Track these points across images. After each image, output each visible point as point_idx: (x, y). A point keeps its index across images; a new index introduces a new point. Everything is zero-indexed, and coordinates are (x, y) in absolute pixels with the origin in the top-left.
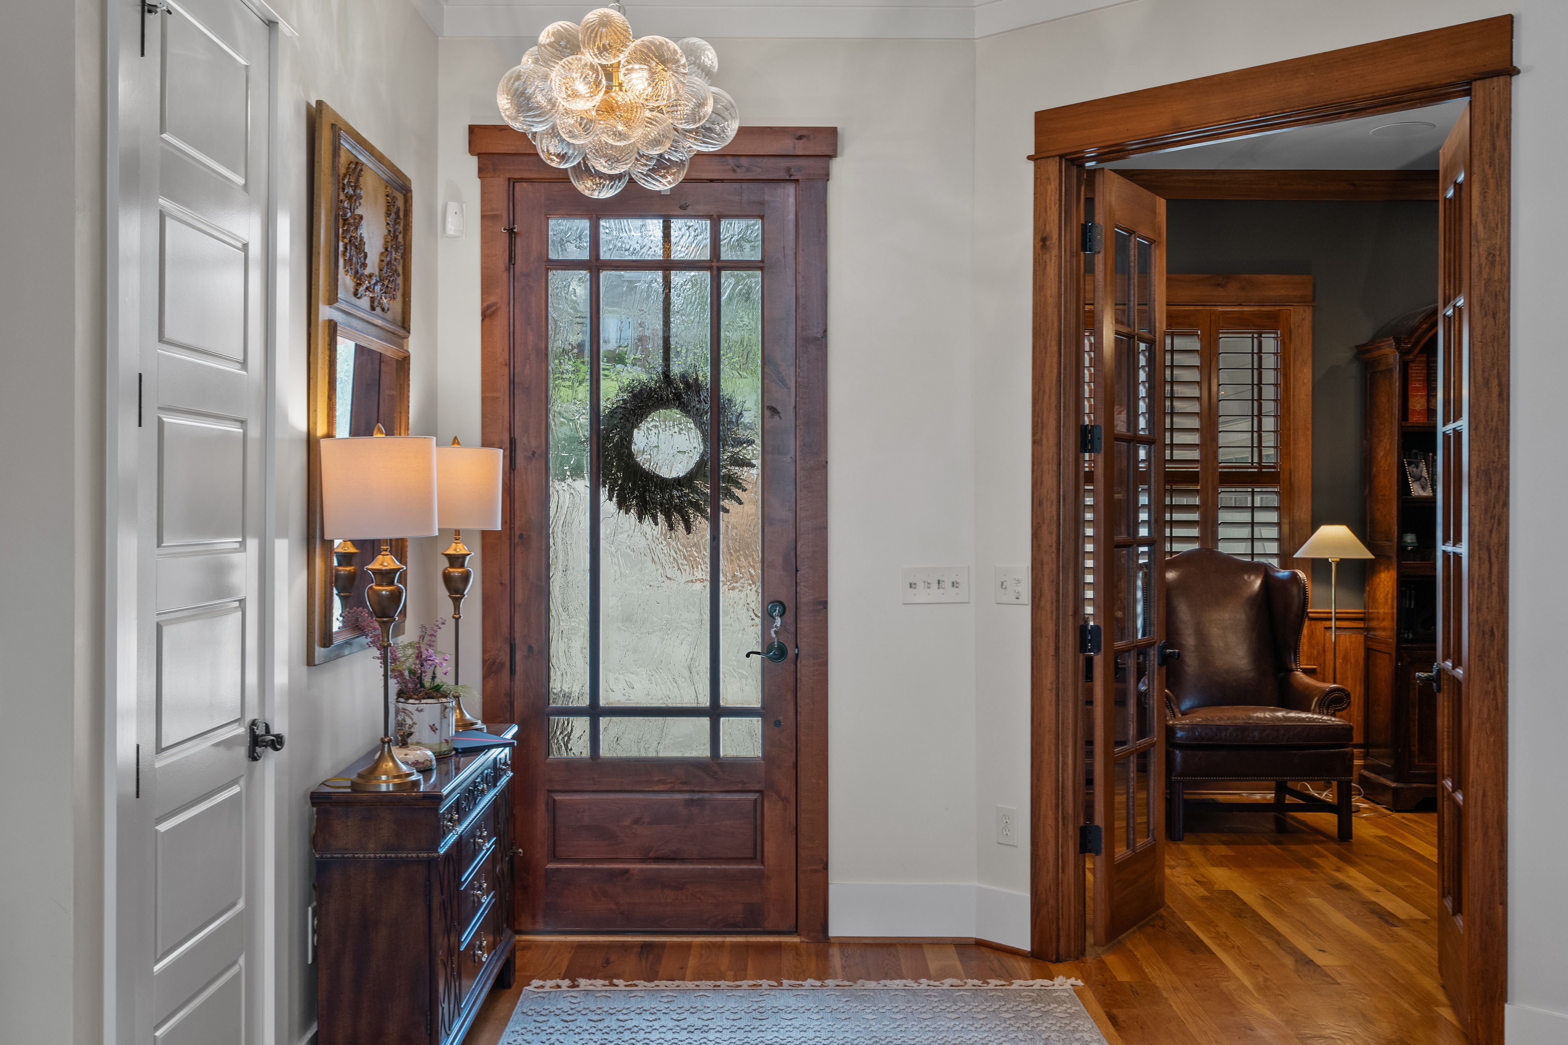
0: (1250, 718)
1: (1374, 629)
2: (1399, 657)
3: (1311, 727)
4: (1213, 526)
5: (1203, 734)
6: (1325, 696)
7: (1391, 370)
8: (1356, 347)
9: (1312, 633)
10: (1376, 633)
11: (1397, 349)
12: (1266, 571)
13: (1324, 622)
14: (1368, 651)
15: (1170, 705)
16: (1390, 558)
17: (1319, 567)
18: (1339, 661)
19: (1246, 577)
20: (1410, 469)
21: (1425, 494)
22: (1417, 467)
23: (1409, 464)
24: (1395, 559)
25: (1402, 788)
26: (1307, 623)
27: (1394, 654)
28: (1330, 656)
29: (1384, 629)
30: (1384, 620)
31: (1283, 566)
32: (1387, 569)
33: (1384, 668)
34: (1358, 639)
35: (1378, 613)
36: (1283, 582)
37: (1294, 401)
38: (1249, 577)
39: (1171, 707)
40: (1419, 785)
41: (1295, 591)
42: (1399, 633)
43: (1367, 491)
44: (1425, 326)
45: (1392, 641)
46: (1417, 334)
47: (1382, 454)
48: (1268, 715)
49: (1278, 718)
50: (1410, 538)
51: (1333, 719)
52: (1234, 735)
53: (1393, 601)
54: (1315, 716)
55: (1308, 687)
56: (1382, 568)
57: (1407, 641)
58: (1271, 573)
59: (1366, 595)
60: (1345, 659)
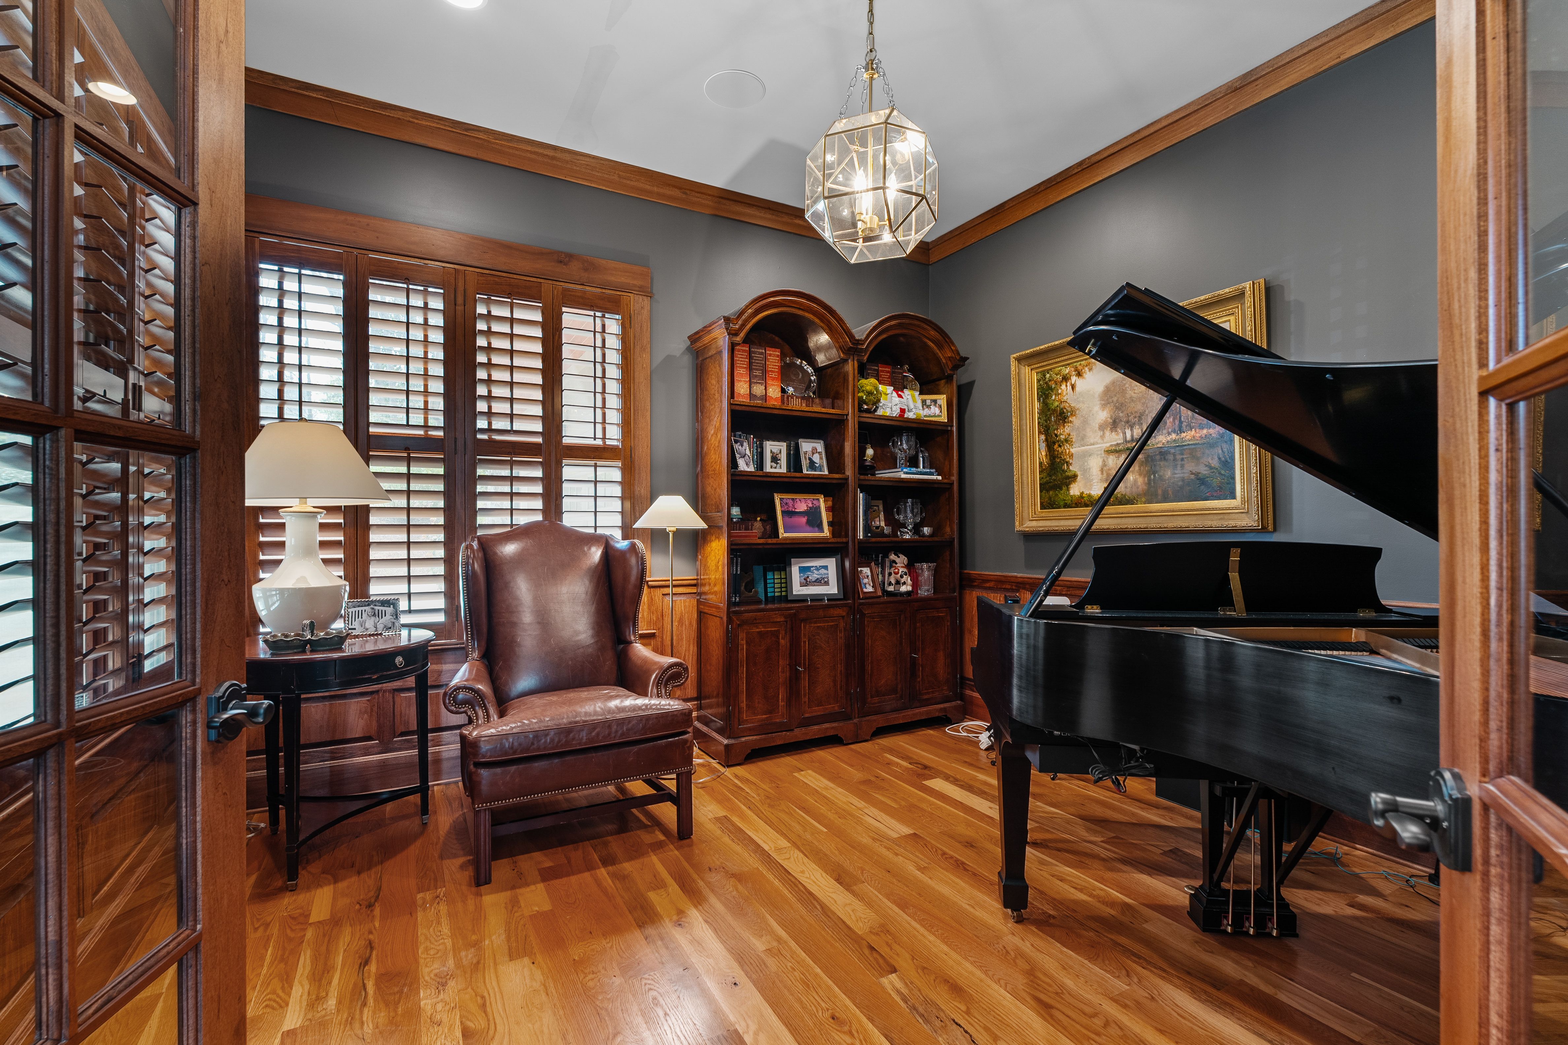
0: (578, 714)
1: (705, 593)
2: (730, 621)
3: (648, 718)
4: (556, 500)
5: (516, 744)
6: (664, 672)
7: (720, 353)
8: (689, 337)
9: (651, 600)
10: (707, 597)
11: (727, 329)
12: (606, 543)
13: (662, 589)
14: (701, 615)
15: (484, 703)
16: (720, 528)
17: (657, 536)
18: (675, 624)
19: (586, 549)
20: (737, 446)
21: (749, 470)
22: (742, 446)
23: (736, 442)
24: (725, 528)
25: (732, 744)
26: (646, 590)
27: (725, 619)
28: (667, 620)
29: (715, 593)
30: (715, 585)
31: (624, 538)
32: (718, 538)
33: (716, 631)
34: (692, 602)
35: (710, 579)
36: (622, 553)
37: (634, 383)
38: (590, 549)
39: (485, 706)
40: (747, 738)
41: (633, 561)
42: (729, 597)
43: (699, 469)
44: (750, 311)
45: (723, 605)
46: (744, 317)
47: (712, 432)
48: (599, 706)
49: (610, 711)
50: (736, 511)
51: (672, 703)
52: (556, 740)
53: (723, 568)
54: (653, 702)
55: (645, 660)
56: (713, 538)
57: (736, 604)
58: (612, 543)
59: (698, 563)
60: (681, 621)
